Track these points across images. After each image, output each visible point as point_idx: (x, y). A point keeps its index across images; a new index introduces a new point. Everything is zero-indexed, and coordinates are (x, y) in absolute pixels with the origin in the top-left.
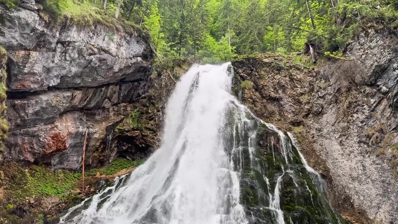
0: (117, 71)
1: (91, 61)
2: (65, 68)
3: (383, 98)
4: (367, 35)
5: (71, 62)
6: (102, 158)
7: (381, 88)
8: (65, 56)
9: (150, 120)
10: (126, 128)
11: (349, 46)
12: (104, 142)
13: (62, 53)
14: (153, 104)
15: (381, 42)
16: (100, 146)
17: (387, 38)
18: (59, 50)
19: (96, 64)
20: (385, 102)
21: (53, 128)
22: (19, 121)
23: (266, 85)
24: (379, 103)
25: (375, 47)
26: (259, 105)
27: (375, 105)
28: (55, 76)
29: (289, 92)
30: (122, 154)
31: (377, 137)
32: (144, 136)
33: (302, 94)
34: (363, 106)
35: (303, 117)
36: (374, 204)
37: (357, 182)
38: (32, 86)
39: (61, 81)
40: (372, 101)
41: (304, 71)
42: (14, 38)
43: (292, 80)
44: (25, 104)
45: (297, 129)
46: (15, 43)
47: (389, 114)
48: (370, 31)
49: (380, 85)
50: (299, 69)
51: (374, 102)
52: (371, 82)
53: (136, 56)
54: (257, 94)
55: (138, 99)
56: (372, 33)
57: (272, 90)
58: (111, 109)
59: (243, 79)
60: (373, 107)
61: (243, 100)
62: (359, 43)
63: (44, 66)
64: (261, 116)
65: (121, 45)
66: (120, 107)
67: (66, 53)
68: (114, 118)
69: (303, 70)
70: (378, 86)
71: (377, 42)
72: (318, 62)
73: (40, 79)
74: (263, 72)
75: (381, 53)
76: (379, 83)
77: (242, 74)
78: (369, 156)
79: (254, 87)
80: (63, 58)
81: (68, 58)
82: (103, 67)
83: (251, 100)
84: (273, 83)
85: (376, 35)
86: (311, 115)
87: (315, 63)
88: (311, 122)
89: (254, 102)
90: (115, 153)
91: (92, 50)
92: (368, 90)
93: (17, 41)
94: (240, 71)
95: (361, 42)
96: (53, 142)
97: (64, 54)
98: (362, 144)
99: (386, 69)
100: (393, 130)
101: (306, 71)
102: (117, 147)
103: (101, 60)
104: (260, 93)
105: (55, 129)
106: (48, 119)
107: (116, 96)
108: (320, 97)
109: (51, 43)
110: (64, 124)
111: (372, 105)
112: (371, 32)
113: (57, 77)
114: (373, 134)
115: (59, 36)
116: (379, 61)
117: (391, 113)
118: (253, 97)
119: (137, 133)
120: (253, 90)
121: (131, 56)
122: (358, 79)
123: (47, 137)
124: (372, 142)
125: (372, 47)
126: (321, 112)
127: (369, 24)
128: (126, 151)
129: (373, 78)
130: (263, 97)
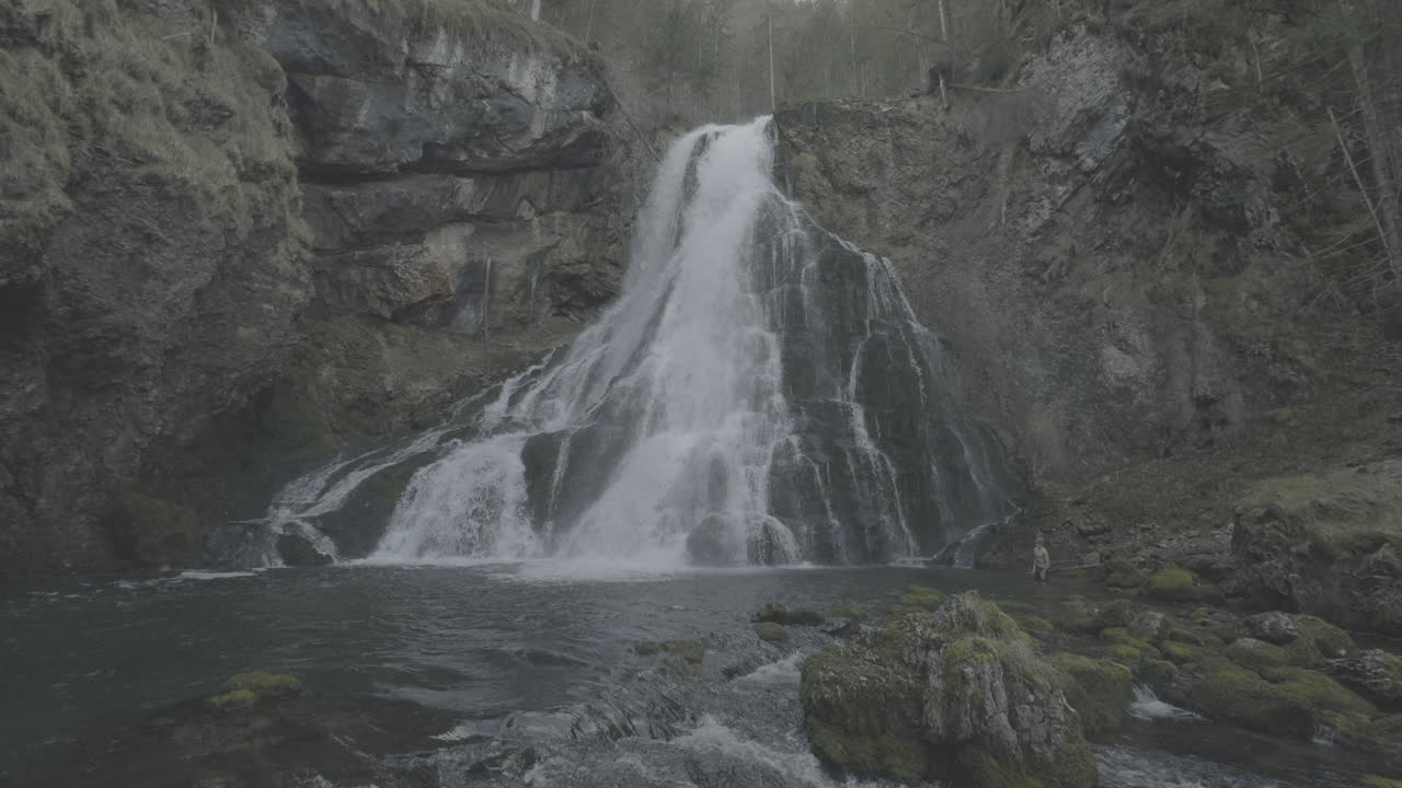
0: (539, 137)
1: (484, 111)
2: (428, 125)
3: (1084, 184)
4: (1069, 37)
5: (441, 112)
6: (522, 315)
7: (1083, 161)
8: (428, 98)
9: (610, 244)
10: (565, 258)
11: (1027, 67)
12: (524, 284)
13: (422, 91)
14: (615, 210)
15: (1096, 57)
16: (517, 292)
17: (1110, 46)
18: (412, 84)
19: (493, 118)
20: (1086, 193)
21: (421, 252)
22: (346, 234)
23: (843, 163)
24: (1075, 193)
25: (1083, 66)
26: (827, 205)
27: (1065, 197)
28: (411, 142)
29: (890, 173)
30: (561, 309)
31: (1062, 264)
32: (600, 274)
33: (915, 178)
34: (1040, 200)
35: (916, 227)
36: (1039, 394)
37: (1010, 353)
38: (363, 160)
39: (424, 153)
40: (1061, 189)
41: (925, 127)
42: (303, 43)
43: (898, 148)
44: (353, 198)
45: (900, 253)
46: (308, 57)
47: (1092, 217)
48: (1076, 29)
49: (1082, 154)
50: (913, 125)
51: (1065, 193)
52: (1062, 149)
53: (578, 108)
54: (825, 182)
55: (590, 206)
56: (1080, 35)
57: (856, 171)
58: (536, 222)
59: (796, 148)
60: (1060, 203)
61: (797, 194)
62: (1048, 60)
63: (383, 117)
64: (831, 227)
65: (546, 80)
66: (554, 218)
67: (428, 91)
68: (539, 239)
69: (922, 126)
70: (1077, 157)
71: (1088, 55)
72: (953, 108)
73: (376, 145)
74: (838, 134)
75: (1094, 81)
76: (1079, 151)
77: (795, 140)
78: (1040, 303)
79: (818, 168)
80: (425, 103)
81: (435, 104)
82: (509, 127)
83: (811, 196)
84: (858, 156)
85: (1088, 39)
86: (931, 223)
87: (948, 109)
88: (929, 237)
89: (817, 198)
90: (548, 306)
91: (484, 88)
92: (1055, 166)
93: (311, 50)
94: (791, 132)
95: (1054, 58)
96: (425, 281)
97: (424, 94)
98: (1029, 279)
99: (1099, 118)
100: (1096, 249)
101: (928, 127)
102: (551, 295)
103: (503, 111)
104: (831, 180)
105: (425, 254)
106: (408, 233)
107: (544, 194)
108: (952, 184)
109: (391, 66)
110: (444, 247)
111: (1060, 198)
112: (1080, 30)
113: (414, 142)
114: (1054, 259)
115: (410, 51)
116: (1087, 98)
117: (1097, 215)
118: (817, 187)
119: (586, 268)
120: (818, 173)
121: (567, 107)
122: (1037, 141)
123: (411, 271)
124: (1050, 274)
125: (1076, 67)
126: (951, 216)
127: (1075, 15)
128: (567, 304)
129: (1068, 140)
130: (836, 188)
